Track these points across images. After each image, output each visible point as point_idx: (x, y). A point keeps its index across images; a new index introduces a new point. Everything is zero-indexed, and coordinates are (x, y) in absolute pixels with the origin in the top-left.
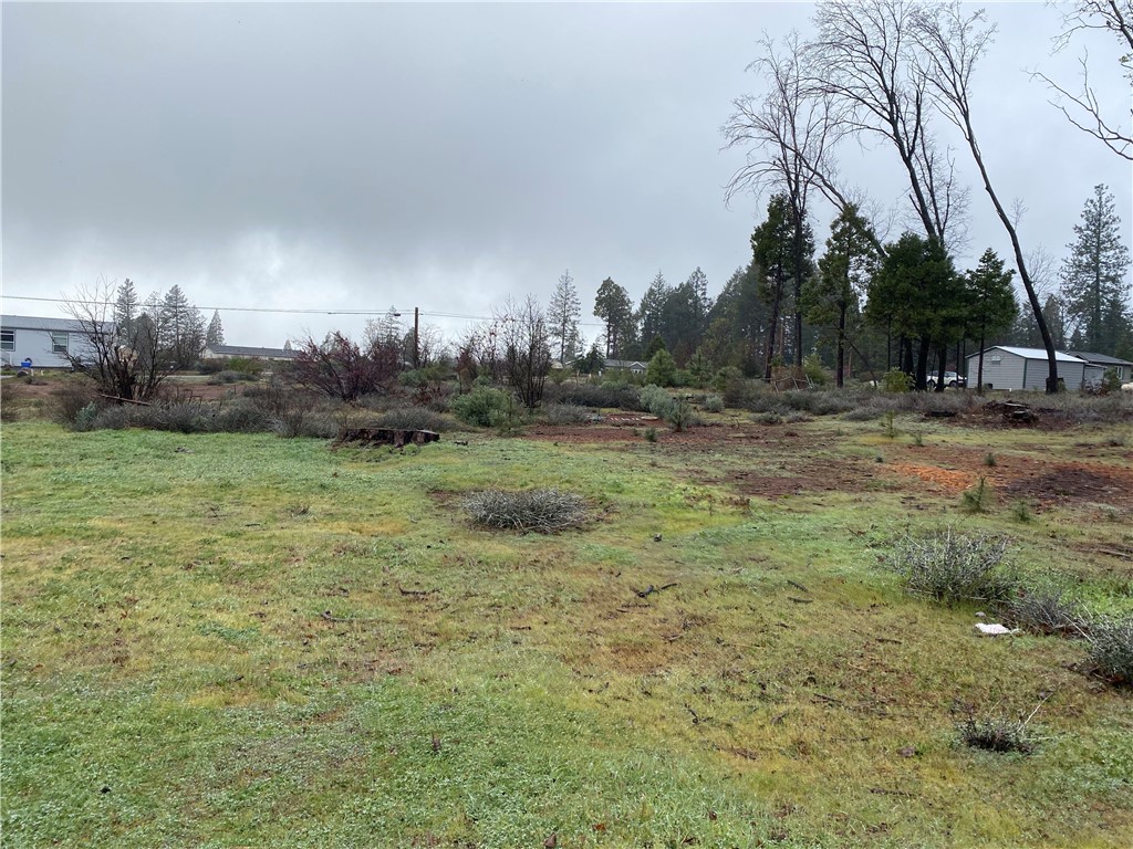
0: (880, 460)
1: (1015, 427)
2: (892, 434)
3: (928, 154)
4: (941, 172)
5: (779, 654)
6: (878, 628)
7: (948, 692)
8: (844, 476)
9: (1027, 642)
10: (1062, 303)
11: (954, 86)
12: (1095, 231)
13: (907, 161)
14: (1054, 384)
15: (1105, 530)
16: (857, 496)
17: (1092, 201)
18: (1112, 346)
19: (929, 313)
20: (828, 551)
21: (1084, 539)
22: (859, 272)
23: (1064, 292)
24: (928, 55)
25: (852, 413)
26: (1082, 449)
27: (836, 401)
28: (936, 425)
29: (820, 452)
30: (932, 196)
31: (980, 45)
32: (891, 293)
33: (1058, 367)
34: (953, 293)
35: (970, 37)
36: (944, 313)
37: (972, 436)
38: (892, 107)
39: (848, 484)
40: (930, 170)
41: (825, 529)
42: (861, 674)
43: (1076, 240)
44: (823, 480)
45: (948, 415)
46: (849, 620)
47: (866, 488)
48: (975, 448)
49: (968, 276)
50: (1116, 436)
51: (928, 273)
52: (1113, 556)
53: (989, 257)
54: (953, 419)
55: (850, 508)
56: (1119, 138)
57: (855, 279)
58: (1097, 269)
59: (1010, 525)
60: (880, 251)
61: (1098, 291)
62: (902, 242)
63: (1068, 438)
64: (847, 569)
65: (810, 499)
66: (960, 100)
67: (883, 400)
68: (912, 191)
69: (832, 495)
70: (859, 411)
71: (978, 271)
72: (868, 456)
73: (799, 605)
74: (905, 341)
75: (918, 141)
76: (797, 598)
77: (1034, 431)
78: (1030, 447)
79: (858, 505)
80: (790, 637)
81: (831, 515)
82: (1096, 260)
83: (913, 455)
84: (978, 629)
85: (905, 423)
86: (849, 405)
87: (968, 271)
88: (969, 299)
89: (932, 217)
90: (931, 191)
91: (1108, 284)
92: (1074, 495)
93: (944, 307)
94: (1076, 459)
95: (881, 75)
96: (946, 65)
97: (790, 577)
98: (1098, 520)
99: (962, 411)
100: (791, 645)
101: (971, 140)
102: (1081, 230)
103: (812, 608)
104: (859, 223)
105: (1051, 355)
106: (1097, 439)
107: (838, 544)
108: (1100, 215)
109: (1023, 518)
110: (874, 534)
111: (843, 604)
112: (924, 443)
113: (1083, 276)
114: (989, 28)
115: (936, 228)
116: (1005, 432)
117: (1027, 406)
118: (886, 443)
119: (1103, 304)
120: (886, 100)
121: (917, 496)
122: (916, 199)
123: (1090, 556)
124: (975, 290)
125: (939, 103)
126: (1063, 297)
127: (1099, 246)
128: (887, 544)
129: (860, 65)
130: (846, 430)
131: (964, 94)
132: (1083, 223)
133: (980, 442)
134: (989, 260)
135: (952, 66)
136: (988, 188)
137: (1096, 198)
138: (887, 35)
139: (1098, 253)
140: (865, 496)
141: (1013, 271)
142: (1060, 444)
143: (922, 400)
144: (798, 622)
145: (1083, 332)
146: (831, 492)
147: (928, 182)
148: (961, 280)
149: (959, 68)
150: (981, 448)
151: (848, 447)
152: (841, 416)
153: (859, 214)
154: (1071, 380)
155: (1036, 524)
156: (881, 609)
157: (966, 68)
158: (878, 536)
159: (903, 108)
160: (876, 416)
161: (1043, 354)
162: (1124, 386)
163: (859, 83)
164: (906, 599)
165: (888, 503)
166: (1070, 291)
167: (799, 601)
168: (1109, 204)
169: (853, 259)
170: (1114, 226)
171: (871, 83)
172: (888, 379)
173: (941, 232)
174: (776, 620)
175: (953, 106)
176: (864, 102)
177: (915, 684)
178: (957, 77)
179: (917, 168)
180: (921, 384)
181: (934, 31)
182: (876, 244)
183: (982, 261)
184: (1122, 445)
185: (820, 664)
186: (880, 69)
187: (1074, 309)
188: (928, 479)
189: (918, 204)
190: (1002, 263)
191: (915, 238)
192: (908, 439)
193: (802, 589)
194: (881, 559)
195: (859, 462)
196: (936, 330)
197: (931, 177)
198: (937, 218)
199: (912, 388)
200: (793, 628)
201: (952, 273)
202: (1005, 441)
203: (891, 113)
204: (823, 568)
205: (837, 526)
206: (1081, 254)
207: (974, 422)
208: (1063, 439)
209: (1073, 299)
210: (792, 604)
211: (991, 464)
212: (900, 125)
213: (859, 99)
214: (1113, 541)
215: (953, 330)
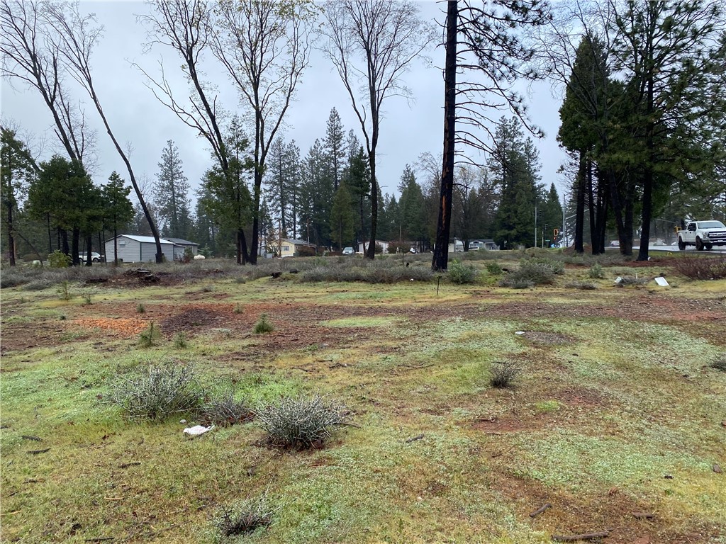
0: (63, 318)
1: (147, 285)
2: (67, 297)
3: (66, 103)
4: (76, 117)
5: (37, 512)
6: (117, 456)
7: (191, 493)
8: (38, 334)
9: (223, 434)
10: (156, 209)
11: (79, 60)
12: (169, 167)
13: (51, 105)
14: (160, 258)
15: (230, 344)
16: (58, 348)
17: (166, 149)
18: (184, 234)
19: (77, 212)
20: (50, 400)
21: (222, 353)
22: (20, 181)
23: (156, 202)
24: (58, 35)
25: (29, 285)
26: (190, 296)
27: (13, 277)
28: (95, 288)
29: (12, 318)
30: (71, 132)
31: (95, 37)
32: (48, 198)
33: (162, 246)
34: (93, 199)
35: (87, 29)
36: (89, 212)
37: (123, 294)
38: (34, 64)
39: (46, 341)
40: (68, 114)
41: (42, 382)
42: (118, 503)
43: (161, 172)
44: (22, 340)
45: (102, 281)
46: (89, 456)
47: (61, 341)
48: (128, 302)
49: (102, 188)
50: (206, 286)
51: (74, 185)
52: (241, 360)
53: (114, 177)
54: (106, 283)
55: (56, 359)
56: (185, 112)
57: (18, 186)
58: (172, 189)
59: (175, 352)
60: (35, 166)
61: (175, 202)
62: (53, 161)
63: (180, 290)
64: (73, 411)
65: (18, 358)
66: (84, 70)
67: (52, 274)
68: (56, 126)
69: (36, 352)
70: (35, 283)
71: (108, 185)
72: (53, 316)
73: (39, 456)
74: (61, 231)
75: (57, 93)
76: (34, 449)
77: (159, 287)
78: (161, 297)
79: (62, 356)
80: (42, 492)
81: (43, 368)
82: (172, 183)
83: (88, 311)
84: (186, 434)
85: (73, 289)
86: (25, 278)
87: (102, 185)
88: (104, 203)
89: (73, 147)
90: (70, 128)
91: (179, 198)
92: (202, 325)
93: (88, 208)
94: (191, 302)
95: (24, 39)
96: (72, 45)
97: (22, 431)
98: (222, 339)
99: (110, 277)
100: (46, 500)
101: (94, 98)
102: (162, 166)
103: (52, 455)
104: (17, 145)
105: (157, 239)
106: (195, 288)
107: (57, 392)
108: (172, 158)
109: (182, 345)
110: (83, 377)
111: (79, 443)
112: (92, 302)
113: (166, 193)
114: (99, 27)
115: (76, 154)
116: (142, 289)
117: (150, 272)
118: (63, 305)
119: (178, 210)
120: (30, 59)
121: (103, 341)
122: (60, 133)
123: (230, 363)
124: (107, 198)
125: (69, 69)
126: (156, 205)
127: (172, 176)
128: (98, 383)
129: (7, 29)
130: (27, 298)
131: (87, 66)
132: (163, 162)
133: (129, 297)
134: (115, 179)
135: (77, 46)
136: (109, 132)
137: (169, 148)
138: (27, 12)
139: (172, 180)
140: (65, 347)
141: (131, 187)
142: (176, 294)
143: (82, 272)
144: (45, 473)
145: (168, 226)
146: (33, 349)
147: (67, 122)
148: (98, 191)
149: (82, 48)
150: (133, 302)
151: (36, 311)
152: (19, 287)
153: (16, 138)
154: (168, 254)
155: (191, 348)
156: (113, 438)
157: (86, 50)
158: (89, 379)
159: (44, 67)
160: (49, 286)
161: (152, 240)
162: (196, 257)
163: (7, 42)
164: (128, 425)
165: (84, 350)
166: (160, 202)
167: (38, 452)
168: (176, 152)
169: (15, 171)
170: (179, 165)
171: (17, 44)
172: (52, 259)
173: (80, 157)
174: (21, 478)
175: (79, 72)
176: (13, 57)
177: (163, 496)
178: (81, 54)
179: (58, 112)
180: (76, 261)
181: (61, 19)
182: (32, 162)
183: (111, 179)
184: (210, 291)
185: (80, 507)
186: (23, 35)
187: (163, 212)
188: (106, 328)
189: (61, 136)
190: (123, 181)
191: (62, 160)
192: (80, 300)
193: (38, 440)
194: (99, 397)
195: (47, 321)
196: (84, 224)
197: (69, 119)
198: (77, 148)
199: (71, 265)
200: (43, 481)
201: (91, 186)
202: (145, 295)
203: (34, 68)
204: (52, 416)
205: (51, 377)
206: (163, 180)
207: (121, 285)
208: (177, 291)
209: (161, 207)
210: (31, 457)
211: (142, 311)
212: (42, 79)
213: (7, 53)
214: (238, 351)
215: (95, 224)
